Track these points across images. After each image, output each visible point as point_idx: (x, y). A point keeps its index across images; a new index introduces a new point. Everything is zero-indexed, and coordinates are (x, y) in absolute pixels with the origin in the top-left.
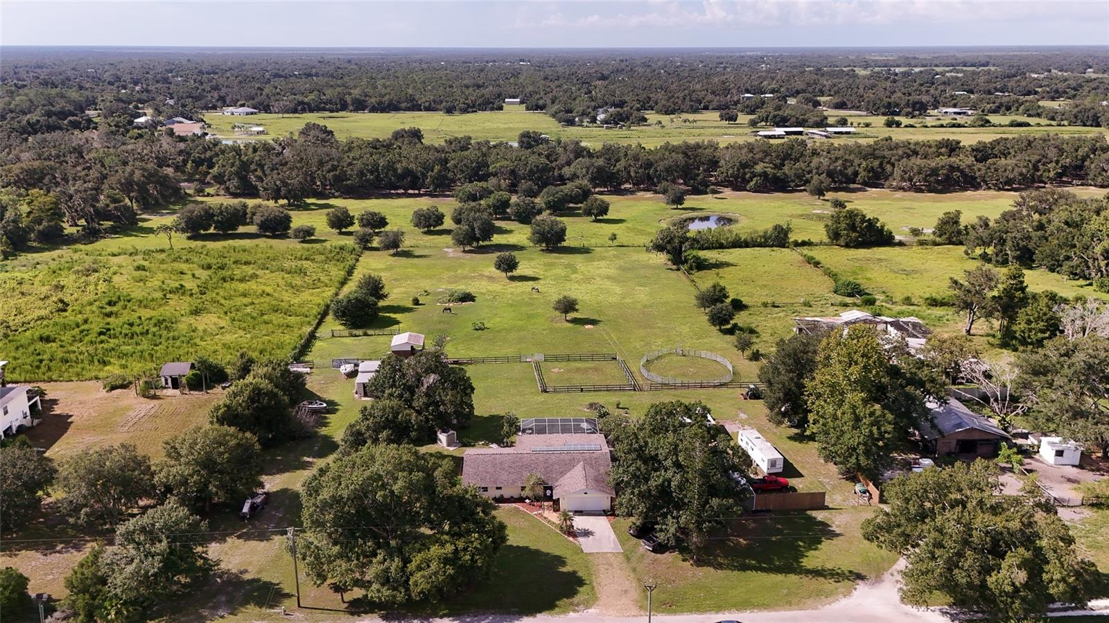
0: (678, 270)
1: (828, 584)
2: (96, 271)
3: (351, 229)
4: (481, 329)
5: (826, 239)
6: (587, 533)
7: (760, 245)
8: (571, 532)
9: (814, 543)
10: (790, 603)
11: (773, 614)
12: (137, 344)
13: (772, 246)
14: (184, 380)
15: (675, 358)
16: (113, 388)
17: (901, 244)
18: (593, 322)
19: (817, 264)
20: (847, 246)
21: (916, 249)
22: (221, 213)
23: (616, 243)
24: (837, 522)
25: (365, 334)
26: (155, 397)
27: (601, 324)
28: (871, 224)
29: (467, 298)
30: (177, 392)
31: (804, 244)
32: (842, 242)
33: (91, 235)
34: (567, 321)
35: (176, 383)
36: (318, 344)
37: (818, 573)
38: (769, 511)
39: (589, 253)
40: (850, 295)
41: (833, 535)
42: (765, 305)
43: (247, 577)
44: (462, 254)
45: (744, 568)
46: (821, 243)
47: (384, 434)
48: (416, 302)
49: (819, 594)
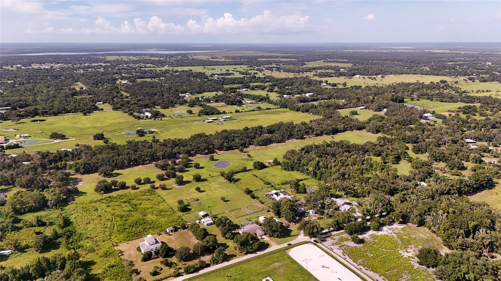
0: (231, 183)
1: (295, 237)
2: (97, 209)
4: (209, 207)
5: (254, 168)
6: (264, 238)
7: (242, 172)
9: (291, 232)
11: (292, 241)
13: (244, 172)
14: (173, 231)
16: (160, 235)
17: (268, 167)
18: (229, 201)
19: (257, 177)
20: (258, 169)
21: (271, 168)
23: (210, 176)
24: (292, 229)
25: (189, 213)
26: (170, 235)
28: (261, 163)
29: (198, 199)
32: (257, 168)
34: (224, 201)
36: (182, 217)
37: (293, 236)
39: (208, 180)
40: (268, 185)
41: (292, 231)
42: (255, 190)
43: (232, 254)
45: (285, 237)
46: (253, 169)
47: (230, 231)
48: (189, 203)
49: (295, 238)
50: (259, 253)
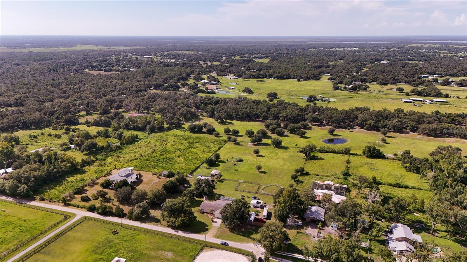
0: (305, 159)
2: (165, 141)
3: (230, 133)
4: (236, 171)
5: (362, 154)
6: (216, 222)
7: (340, 153)
8: (213, 221)
10: (240, 242)
11: (235, 243)
12: (163, 164)
13: (344, 154)
14: (166, 175)
15: (274, 186)
16: (153, 175)
17: (388, 158)
18: (265, 173)
19: (348, 163)
20: (367, 157)
22: (198, 127)
23: (297, 147)
25: (210, 168)
26: (160, 178)
27: (266, 174)
28: (378, 151)
29: (241, 161)
30: (164, 177)
31: (354, 154)
33: (169, 129)
34: (259, 172)
35: (164, 175)
36: (199, 169)
37: (252, 238)
38: (255, 225)
39: (287, 149)
40: (343, 175)
42: (315, 175)
43: (156, 217)
44: (252, 145)
45: (239, 234)
46: (360, 155)
48: (228, 160)
50: (180, 233)
